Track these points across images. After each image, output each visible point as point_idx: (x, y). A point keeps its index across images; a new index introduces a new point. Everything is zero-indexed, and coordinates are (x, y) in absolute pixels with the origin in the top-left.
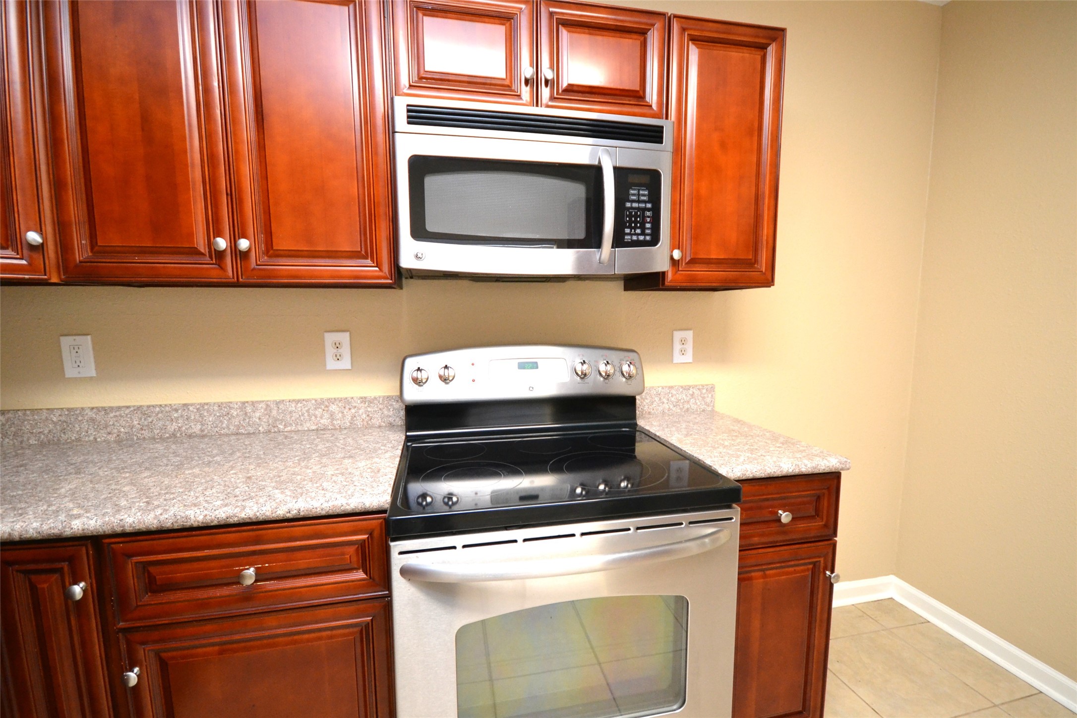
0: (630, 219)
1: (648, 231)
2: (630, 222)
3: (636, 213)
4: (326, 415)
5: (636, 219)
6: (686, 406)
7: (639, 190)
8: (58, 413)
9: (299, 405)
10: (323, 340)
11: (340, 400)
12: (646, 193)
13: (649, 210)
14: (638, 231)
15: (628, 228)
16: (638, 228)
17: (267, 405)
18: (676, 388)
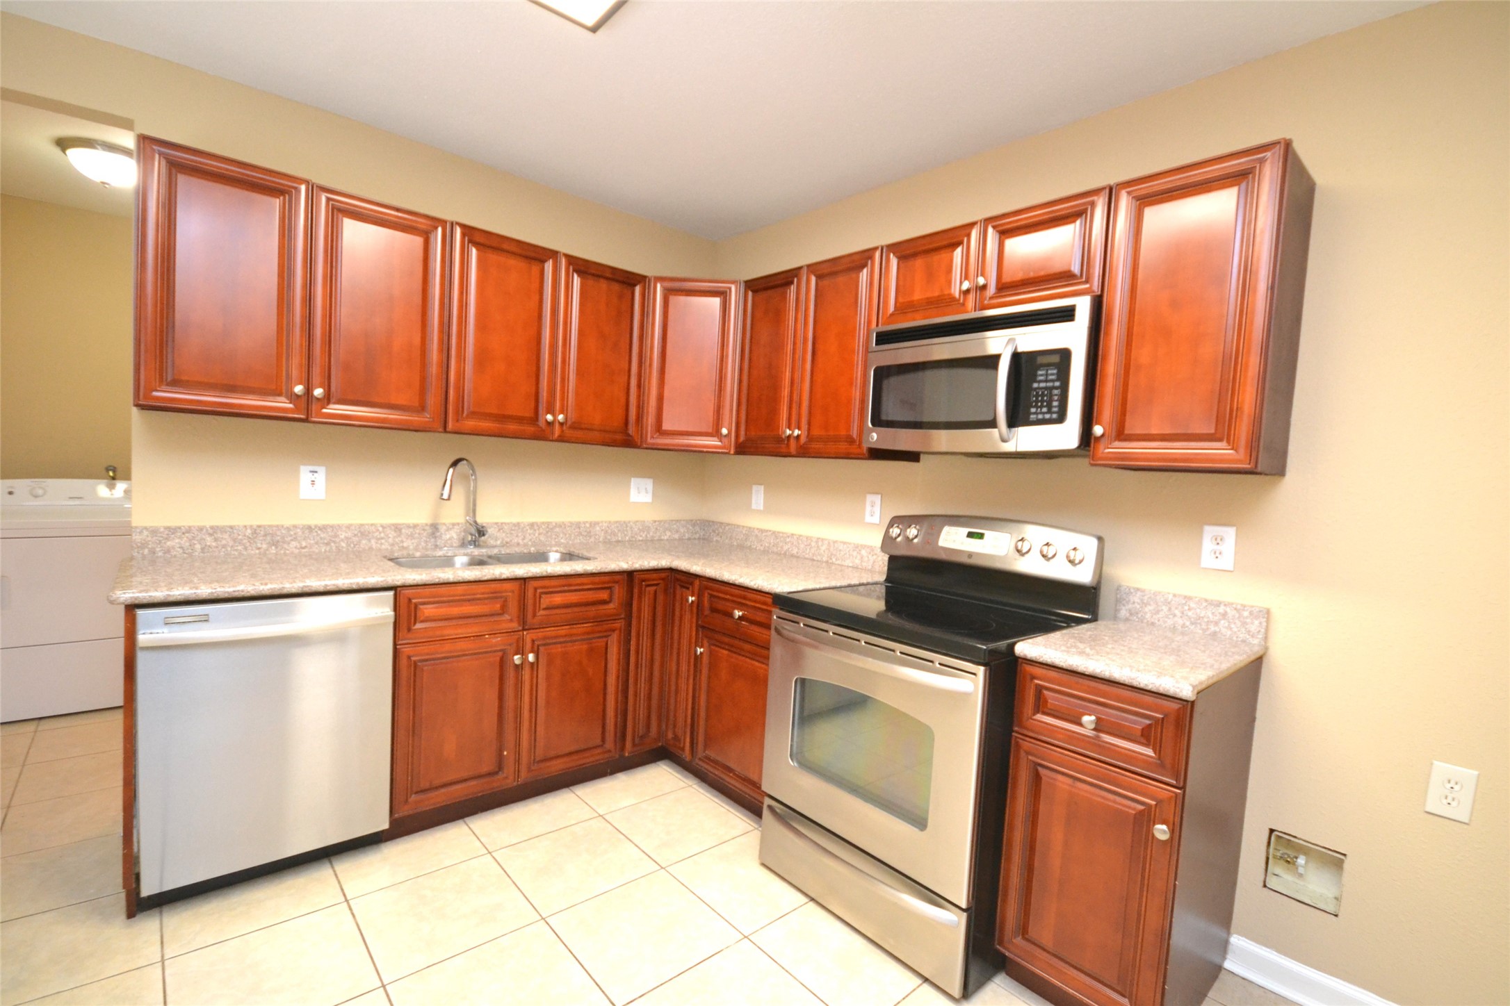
0: (1037, 399)
1: (1055, 409)
2: (1037, 401)
3: (1043, 393)
4: (859, 557)
5: (1042, 398)
6: (1212, 628)
7: (1047, 370)
8: (745, 529)
9: (845, 546)
10: (865, 497)
11: (868, 547)
12: (1055, 371)
13: (1056, 388)
14: (1045, 410)
15: (1034, 407)
16: (1045, 407)
17: (829, 543)
18: (1197, 599)
